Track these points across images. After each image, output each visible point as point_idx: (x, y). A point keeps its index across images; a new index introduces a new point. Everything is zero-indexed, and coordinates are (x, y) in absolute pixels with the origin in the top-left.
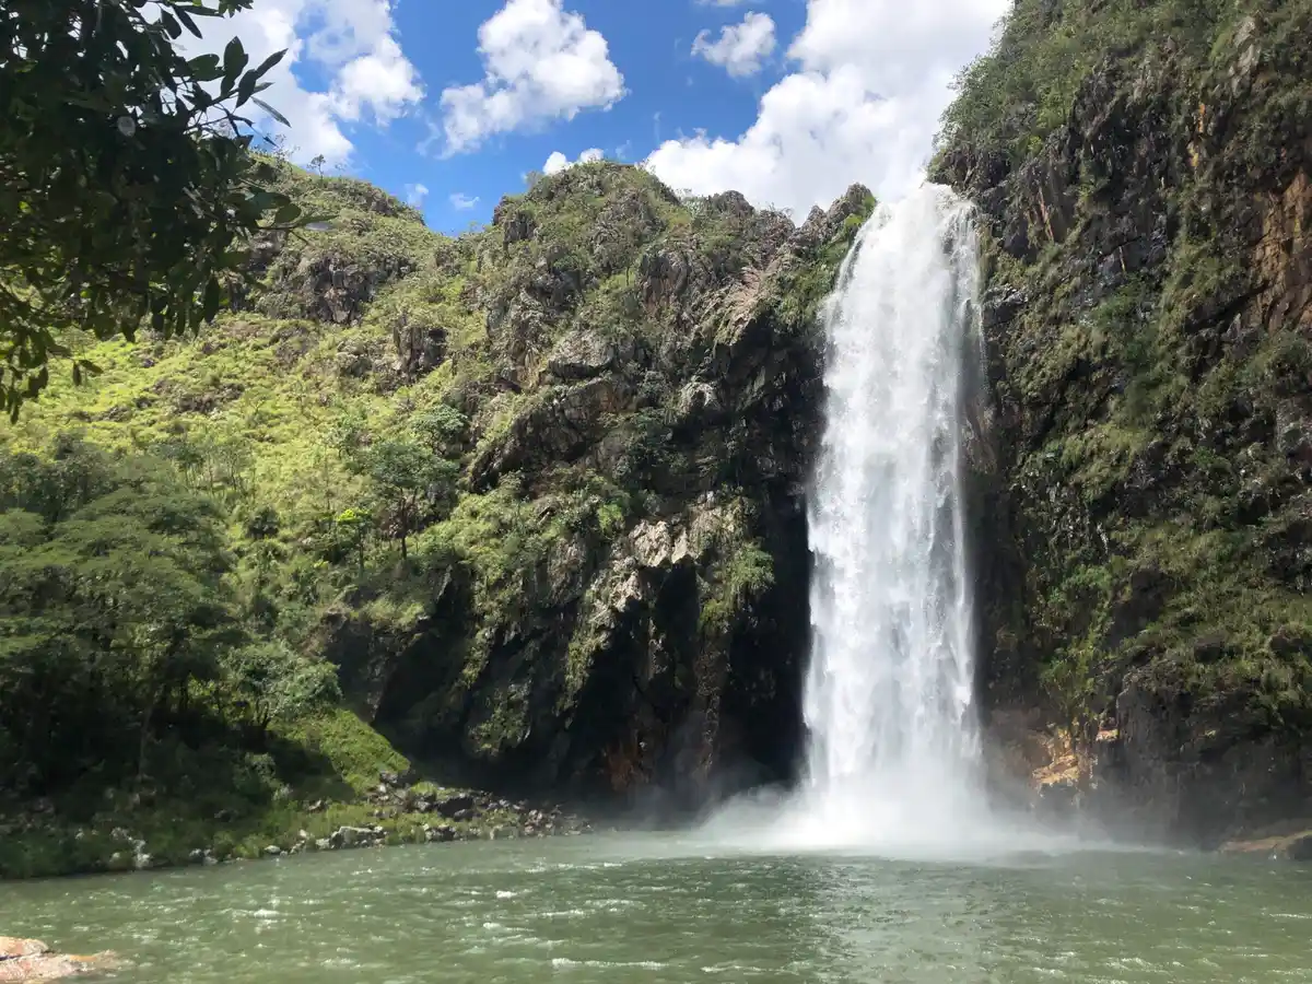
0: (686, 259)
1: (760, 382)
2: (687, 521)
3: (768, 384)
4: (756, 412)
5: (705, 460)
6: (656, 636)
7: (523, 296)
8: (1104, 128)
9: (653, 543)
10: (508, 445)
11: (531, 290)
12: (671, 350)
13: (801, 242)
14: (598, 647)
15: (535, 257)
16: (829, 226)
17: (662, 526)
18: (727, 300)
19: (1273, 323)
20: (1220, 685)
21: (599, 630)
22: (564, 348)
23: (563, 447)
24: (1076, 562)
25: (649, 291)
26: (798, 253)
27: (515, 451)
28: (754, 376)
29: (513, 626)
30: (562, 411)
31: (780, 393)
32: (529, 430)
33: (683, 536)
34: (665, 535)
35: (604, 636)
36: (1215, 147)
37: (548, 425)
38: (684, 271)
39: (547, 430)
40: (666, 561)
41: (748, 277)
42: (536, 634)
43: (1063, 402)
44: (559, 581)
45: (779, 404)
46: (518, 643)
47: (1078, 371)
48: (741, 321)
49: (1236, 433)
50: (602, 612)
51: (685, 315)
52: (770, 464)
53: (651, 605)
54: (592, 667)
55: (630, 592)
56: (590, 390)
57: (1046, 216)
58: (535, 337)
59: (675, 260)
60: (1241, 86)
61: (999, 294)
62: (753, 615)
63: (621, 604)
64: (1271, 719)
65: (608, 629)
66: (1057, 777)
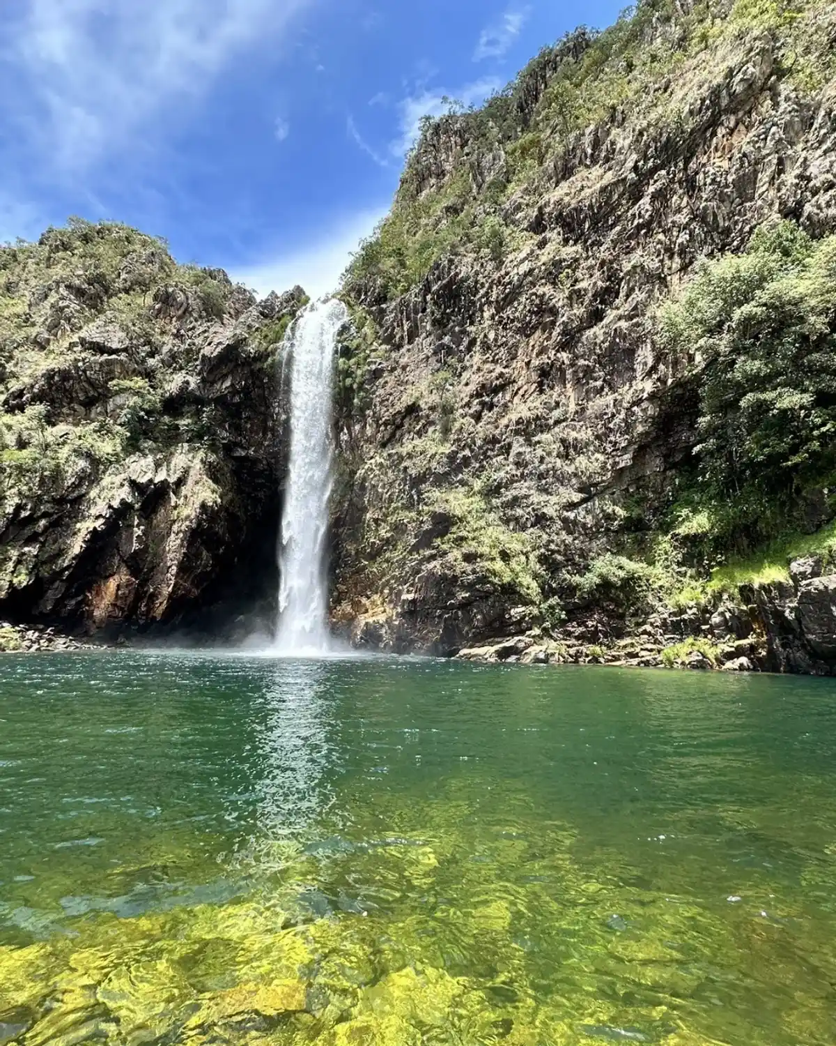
0: (187, 299)
1: (228, 383)
2: (167, 460)
3: (232, 385)
4: (221, 401)
5: (184, 423)
6: (138, 526)
7: (62, 290)
8: (443, 287)
9: (142, 468)
10: (37, 386)
11: (68, 287)
12: (171, 350)
13: (264, 307)
14: (95, 528)
15: (73, 268)
16: (281, 304)
17: (150, 458)
18: (212, 330)
19: (516, 400)
20: (474, 572)
21: (97, 518)
22: (91, 331)
23: (82, 397)
24: (396, 509)
25: (159, 311)
26: (262, 313)
27: (42, 390)
28: (224, 377)
29: (29, 507)
30: (84, 371)
31: (239, 393)
32: (56, 378)
33: (164, 468)
34: (152, 464)
35: (101, 521)
36: (500, 309)
37: (72, 378)
38: (185, 305)
39: (71, 382)
40: (151, 481)
41: (225, 321)
42: (45, 515)
43: (402, 425)
44: (70, 482)
45: (237, 399)
46: (32, 520)
47: (413, 409)
48: (220, 343)
49: (492, 450)
50: (101, 508)
51: (182, 332)
52: (225, 434)
53: (137, 506)
54: (89, 540)
55: (123, 496)
56: (108, 362)
57: (406, 328)
58: (68, 320)
59: (181, 298)
60: (518, 280)
61: (375, 363)
62: (205, 521)
63: (116, 504)
64: (495, 590)
65: (104, 517)
66: (374, 618)
